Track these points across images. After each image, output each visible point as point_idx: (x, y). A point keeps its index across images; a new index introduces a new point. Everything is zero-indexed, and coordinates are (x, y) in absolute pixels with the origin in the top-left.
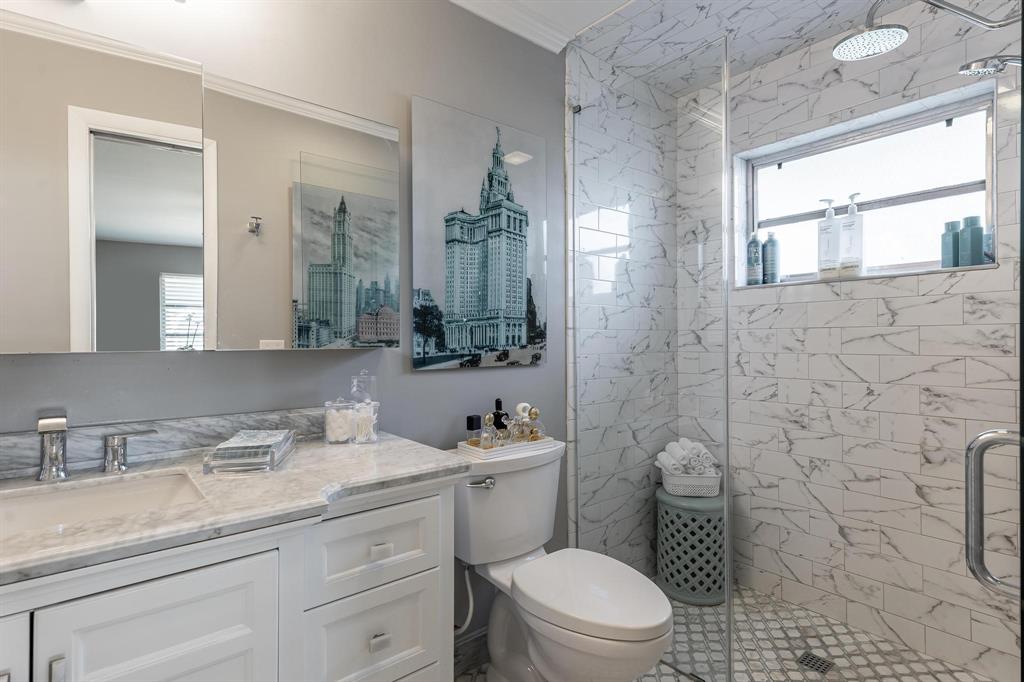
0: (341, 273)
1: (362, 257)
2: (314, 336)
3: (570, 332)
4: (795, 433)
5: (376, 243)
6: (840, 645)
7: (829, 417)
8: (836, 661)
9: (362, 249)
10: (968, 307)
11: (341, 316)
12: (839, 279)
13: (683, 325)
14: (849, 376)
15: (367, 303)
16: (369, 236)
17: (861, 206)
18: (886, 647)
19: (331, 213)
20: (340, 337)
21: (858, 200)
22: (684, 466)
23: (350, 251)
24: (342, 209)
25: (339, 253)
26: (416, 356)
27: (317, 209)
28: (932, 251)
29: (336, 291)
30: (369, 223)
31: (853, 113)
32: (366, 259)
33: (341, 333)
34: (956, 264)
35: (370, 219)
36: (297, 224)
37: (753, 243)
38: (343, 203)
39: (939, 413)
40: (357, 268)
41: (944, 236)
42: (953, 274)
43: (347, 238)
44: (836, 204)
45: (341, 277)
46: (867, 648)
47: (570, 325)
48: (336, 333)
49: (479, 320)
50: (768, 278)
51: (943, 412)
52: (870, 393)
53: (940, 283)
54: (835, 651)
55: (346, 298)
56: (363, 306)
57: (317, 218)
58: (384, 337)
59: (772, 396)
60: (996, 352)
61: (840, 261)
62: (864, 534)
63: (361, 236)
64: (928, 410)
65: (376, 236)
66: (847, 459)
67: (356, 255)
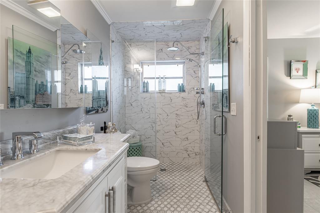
0: (29, 77)
1: (37, 72)
2: (18, 103)
3: (111, 103)
4: (154, 125)
5: (43, 67)
6: (165, 166)
7: (160, 121)
8: (166, 168)
9: (37, 68)
10: (182, 99)
11: (29, 94)
12: (162, 92)
13: (127, 101)
14: (164, 112)
15: (40, 90)
16: (40, 64)
17: (166, 78)
18: (171, 163)
19: (25, 53)
20: (29, 103)
21: (165, 77)
22: (133, 136)
23: (33, 69)
24: (30, 51)
25: (28, 69)
26: (88, 110)
27: (19, 50)
28: (176, 89)
29: (27, 84)
30: (40, 59)
31: (164, 59)
32: (39, 73)
33: (29, 102)
34: (180, 91)
35: (40, 57)
36: (10, 56)
37: (144, 82)
38: (30, 49)
39: (178, 118)
40: (35, 76)
41: (178, 86)
42: (180, 93)
43: (31, 64)
44: (161, 77)
45: (29, 79)
46: (169, 165)
47: (111, 101)
48: (27, 101)
49: (98, 99)
50: (147, 91)
51: (179, 118)
52: (168, 115)
53: (178, 95)
54: (165, 167)
55: (31, 87)
56: (38, 91)
57: (19, 54)
58: (46, 103)
59: (149, 118)
60: (185, 107)
61: (162, 89)
62: (166, 143)
63: (37, 64)
64: (176, 118)
65: (42, 64)
66: (164, 129)
67: (35, 71)
